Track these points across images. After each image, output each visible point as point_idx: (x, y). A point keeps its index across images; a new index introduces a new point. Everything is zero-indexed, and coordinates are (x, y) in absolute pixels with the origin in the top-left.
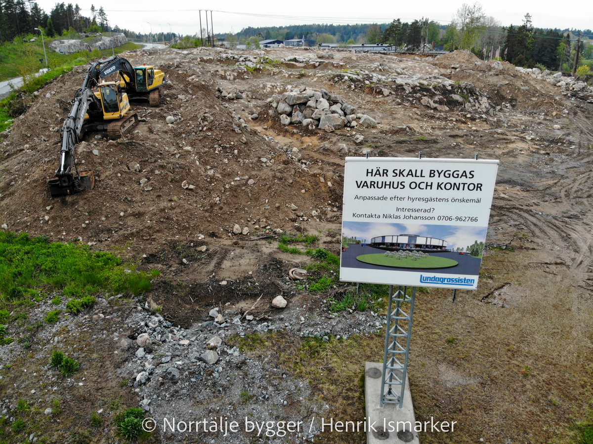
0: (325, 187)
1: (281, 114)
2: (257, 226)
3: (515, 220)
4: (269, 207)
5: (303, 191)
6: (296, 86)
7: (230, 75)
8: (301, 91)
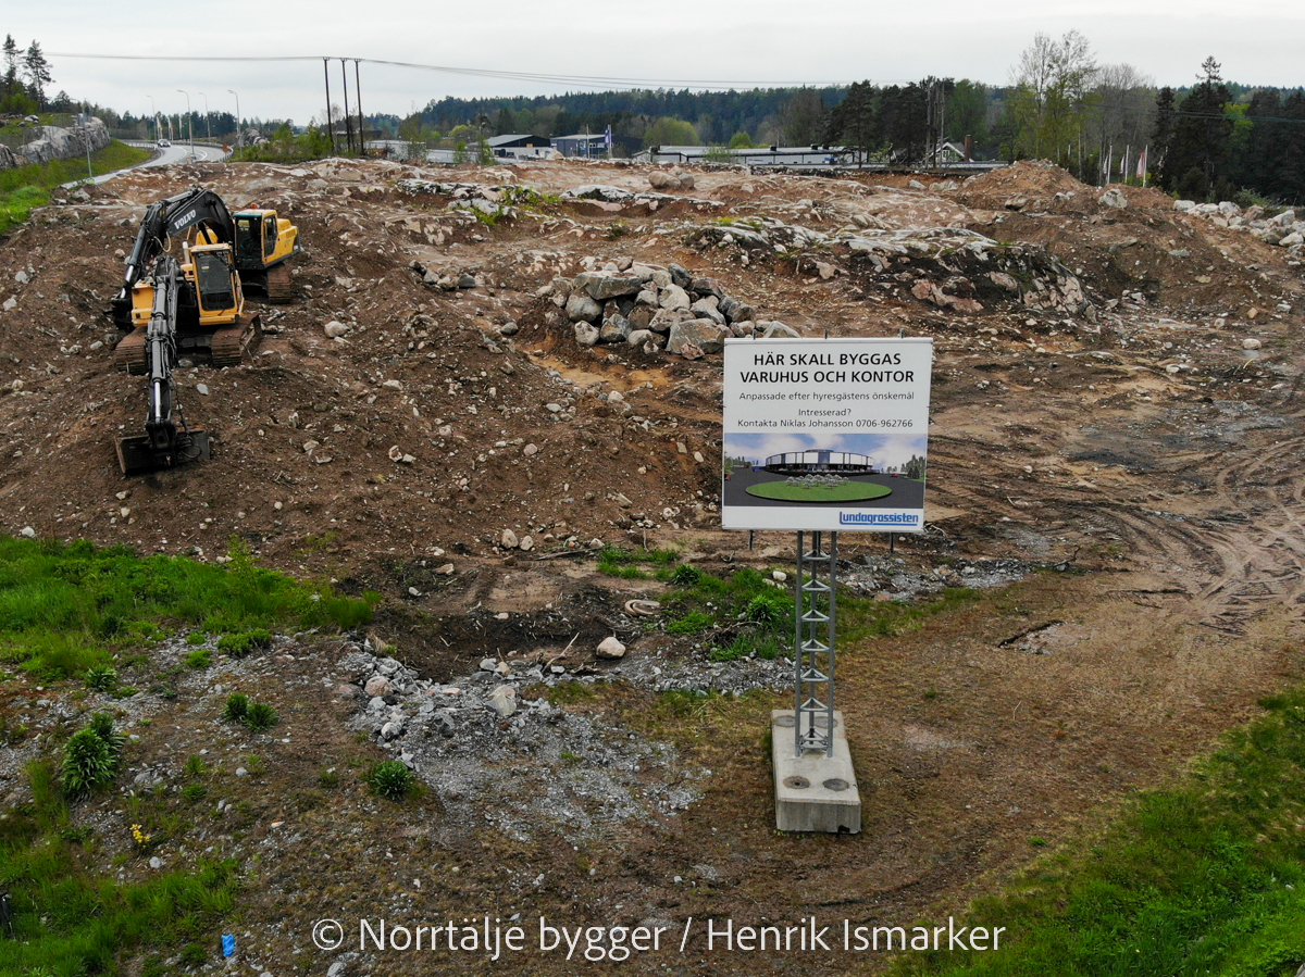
0: (689, 463)
1: (575, 321)
2: (549, 536)
3: (1096, 525)
4: (571, 500)
5: (642, 470)
6: (606, 259)
7: (435, 233)
8: (622, 267)
